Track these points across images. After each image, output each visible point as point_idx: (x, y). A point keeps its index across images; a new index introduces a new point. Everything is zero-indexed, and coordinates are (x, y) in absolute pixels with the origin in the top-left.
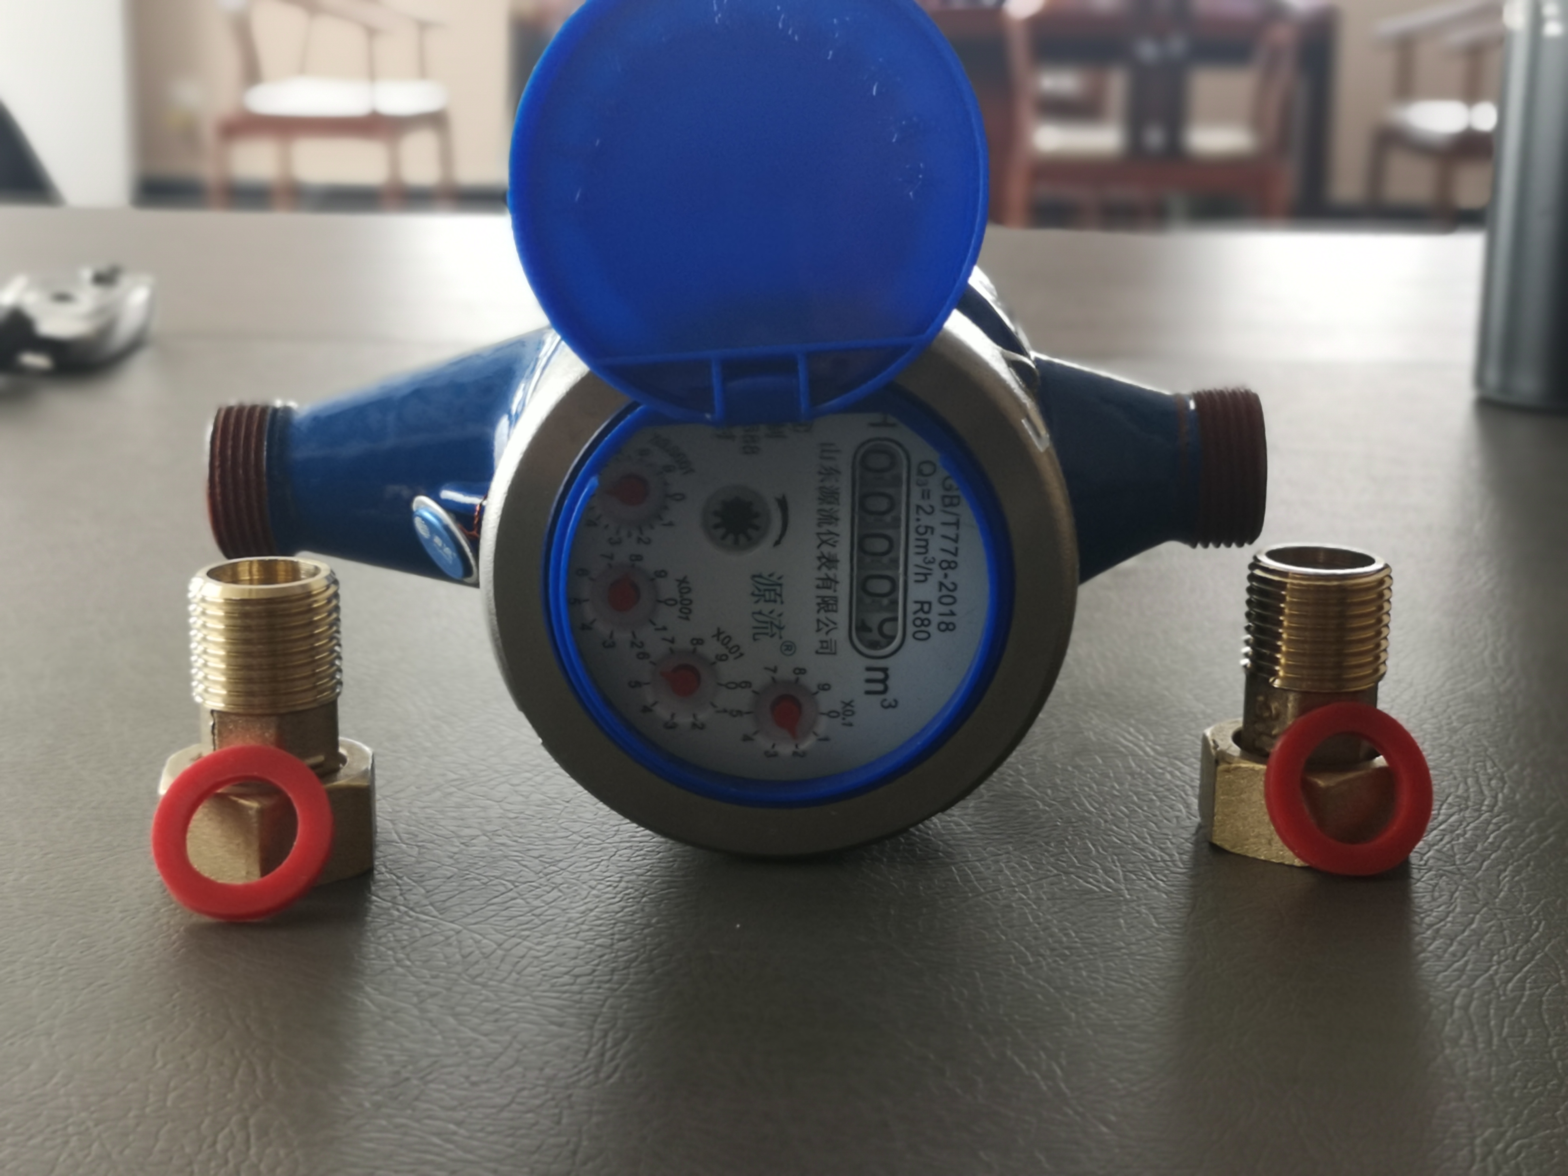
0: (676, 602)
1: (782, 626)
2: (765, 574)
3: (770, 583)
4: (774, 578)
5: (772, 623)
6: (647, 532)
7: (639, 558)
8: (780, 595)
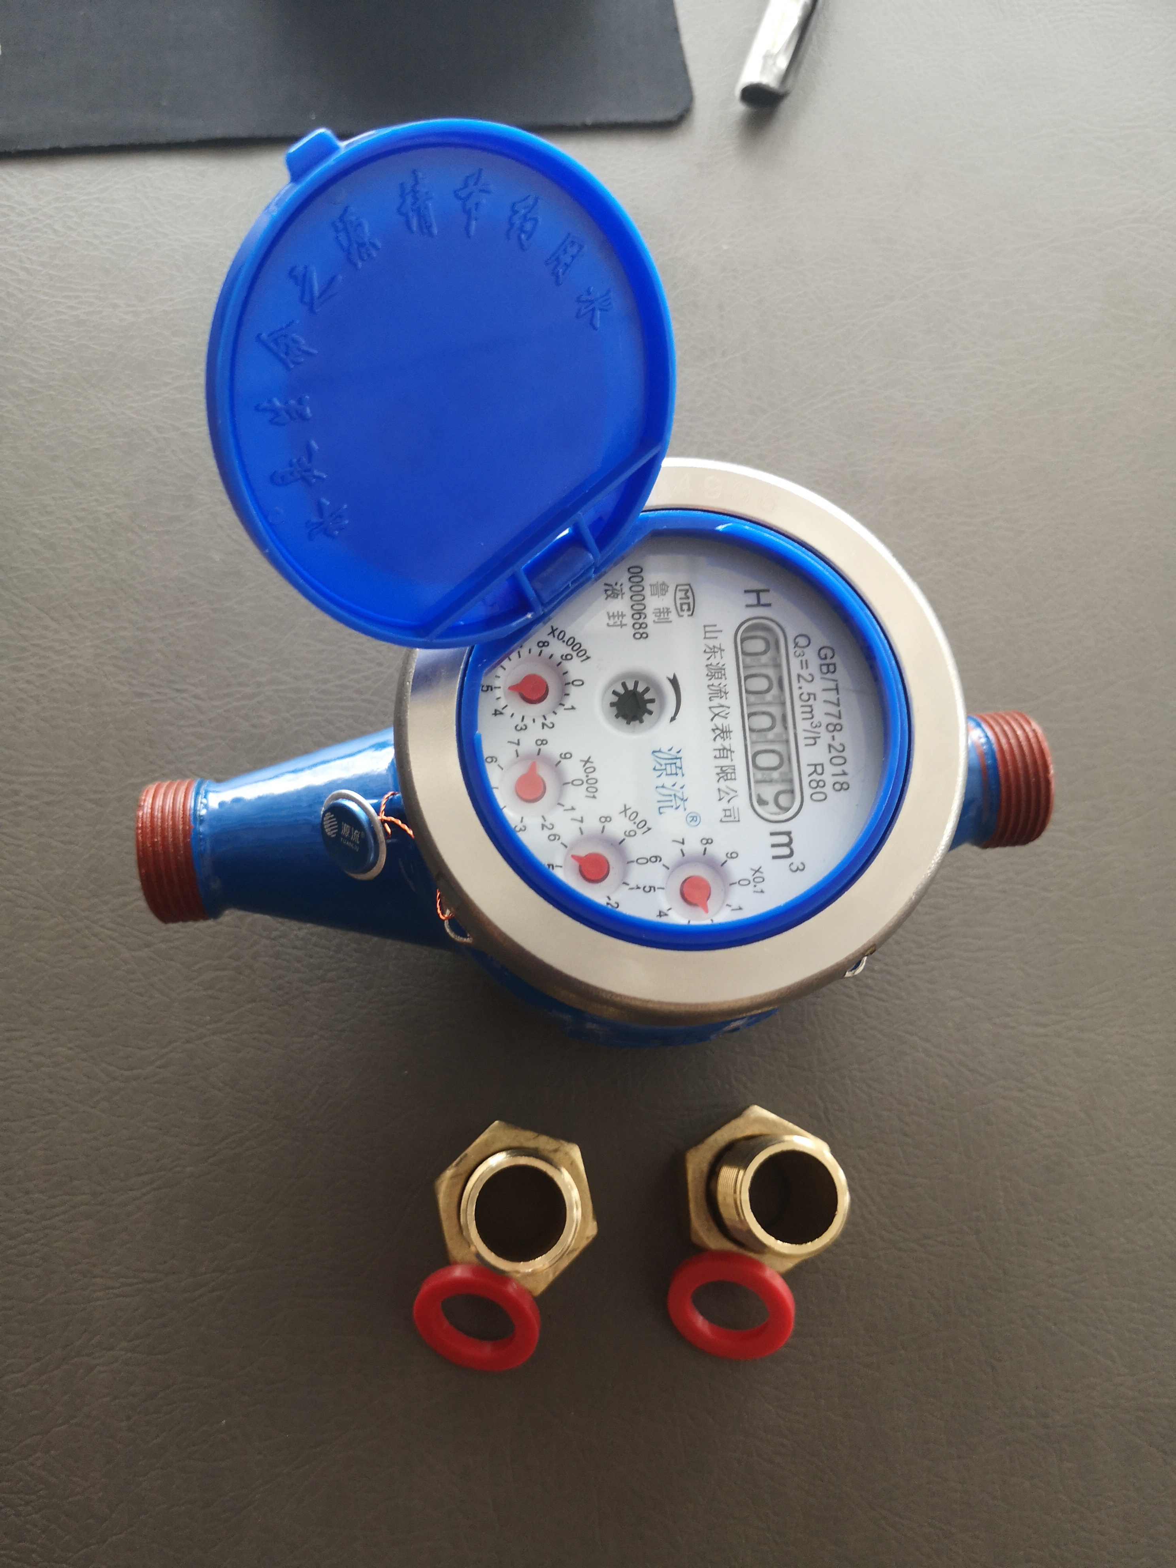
0: (583, 783)
1: (685, 799)
2: (665, 749)
3: (670, 757)
4: (673, 752)
5: (675, 795)
6: (551, 718)
7: (544, 742)
8: (681, 768)
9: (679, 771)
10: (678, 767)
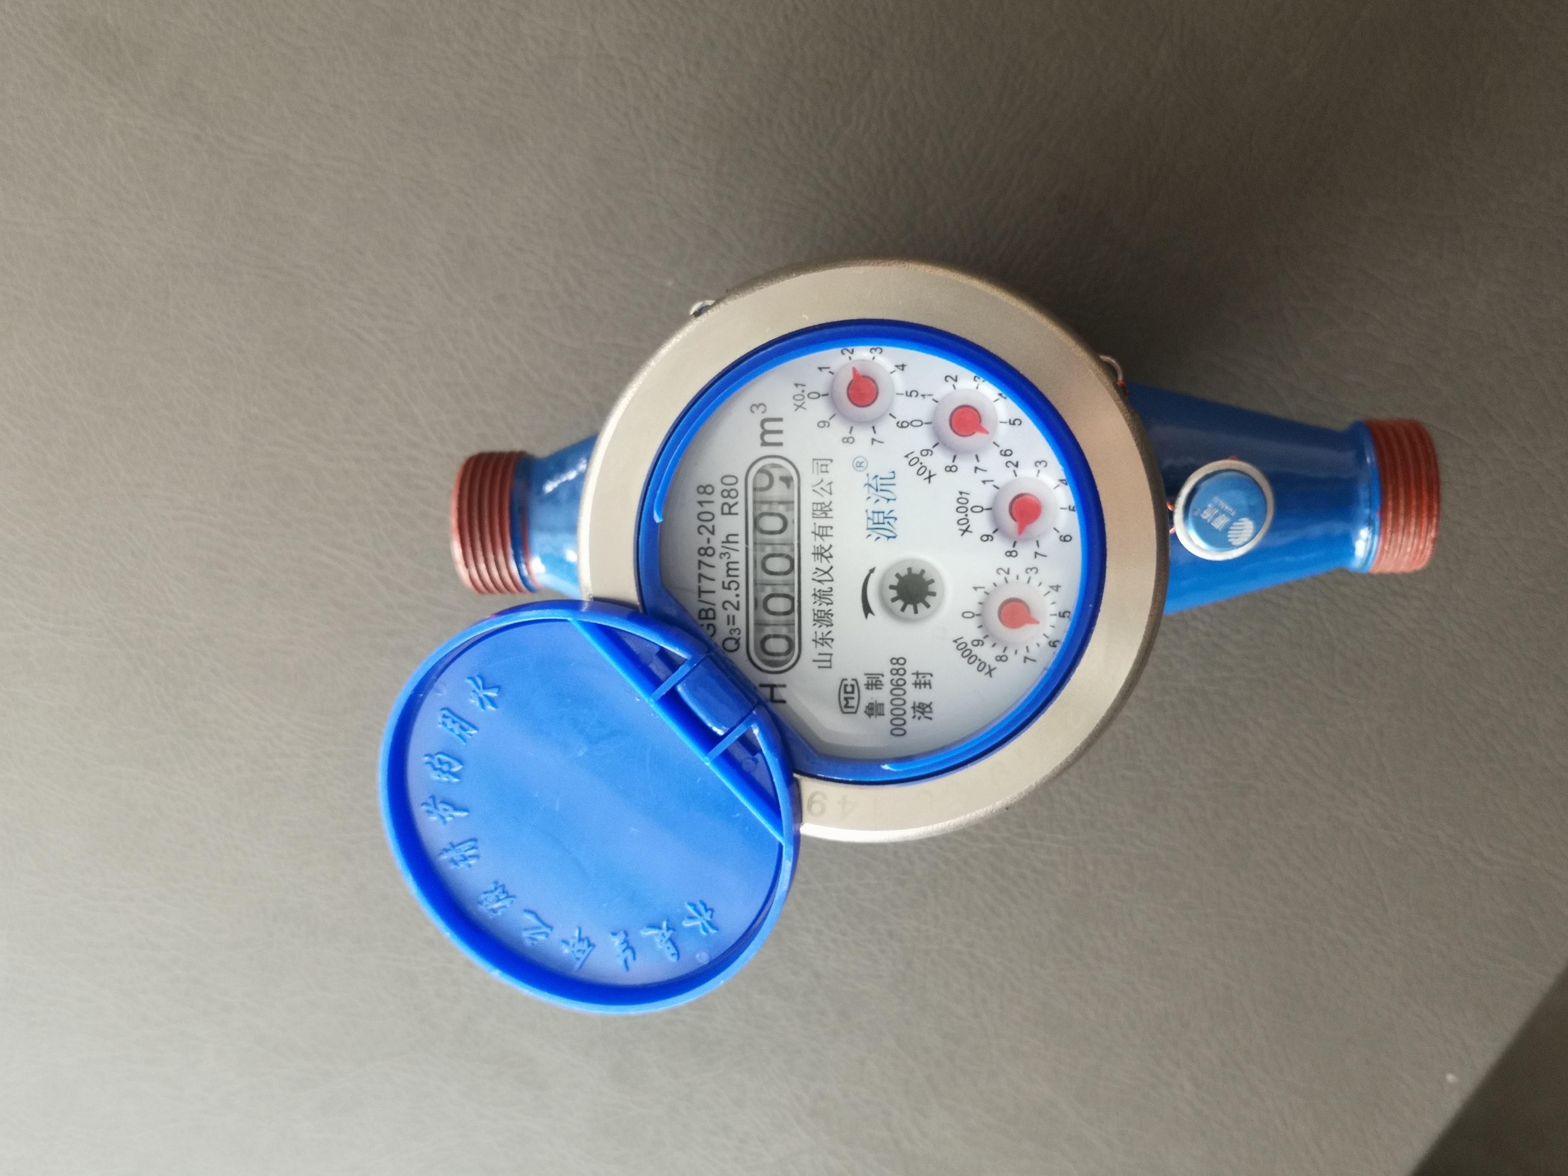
0: (972, 508)
1: (867, 486)
2: (883, 539)
3: (878, 531)
4: (875, 536)
5: (877, 490)
6: (1000, 579)
7: (1008, 554)
8: (869, 518)
9: (870, 515)
10: (871, 519)
